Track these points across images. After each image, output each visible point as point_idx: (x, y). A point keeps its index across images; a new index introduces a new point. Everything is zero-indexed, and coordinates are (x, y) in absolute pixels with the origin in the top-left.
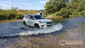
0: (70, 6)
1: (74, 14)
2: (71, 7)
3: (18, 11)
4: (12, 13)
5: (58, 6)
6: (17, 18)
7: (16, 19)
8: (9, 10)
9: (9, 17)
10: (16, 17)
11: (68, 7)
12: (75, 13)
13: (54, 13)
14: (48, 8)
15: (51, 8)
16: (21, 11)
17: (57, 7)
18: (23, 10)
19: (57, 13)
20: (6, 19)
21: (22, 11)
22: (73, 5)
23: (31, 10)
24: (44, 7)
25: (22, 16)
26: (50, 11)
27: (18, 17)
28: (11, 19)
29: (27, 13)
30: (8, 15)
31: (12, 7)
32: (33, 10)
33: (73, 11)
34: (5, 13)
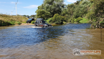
0: (66, 11)
1: (70, 21)
2: (67, 13)
5: (52, 12)
11: (64, 13)
12: (72, 19)
13: (47, 19)
14: (40, 14)
15: (43, 14)
16: (2, 16)
19: (51, 19)
22: (69, 11)
23: (18, 15)
24: (36, 12)
26: (42, 16)
29: (12, 18)
32: (20, 15)
33: (69, 17)
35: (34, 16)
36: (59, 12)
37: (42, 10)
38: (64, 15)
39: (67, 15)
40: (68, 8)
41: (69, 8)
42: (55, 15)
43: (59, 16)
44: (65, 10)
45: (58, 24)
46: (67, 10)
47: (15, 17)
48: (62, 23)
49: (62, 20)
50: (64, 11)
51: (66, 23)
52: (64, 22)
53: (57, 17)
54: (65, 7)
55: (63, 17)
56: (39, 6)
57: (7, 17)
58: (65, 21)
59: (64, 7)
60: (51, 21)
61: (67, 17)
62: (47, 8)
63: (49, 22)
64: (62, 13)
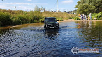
3: (43, 13)
6: (42, 22)
7: (40, 23)
8: (32, 11)
9: (32, 20)
14: (82, 9)
15: (86, 9)
16: (46, 12)
17: (96, 6)
20: (28, 23)
21: (48, 13)
26: (84, 12)
27: (43, 20)
28: (34, 23)
30: (31, 18)
34: (27, 15)
37: (84, 5)
62: (91, 1)
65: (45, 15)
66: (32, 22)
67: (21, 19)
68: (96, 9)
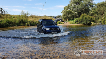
0: (95, 11)
1: (100, 22)
2: (96, 13)
3: (29, 17)
4: (22, 19)
5: (79, 11)
6: (28, 25)
7: (26, 26)
8: (19, 15)
9: (18, 24)
10: (26, 23)
11: (93, 12)
12: (102, 20)
13: (73, 19)
14: (66, 14)
15: (69, 14)
16: (32, 17)
18: (35, 16)
19: (77, 19)
20: (15, 26)
22: (99, 10)
23: (45, 16)
24: (62, 13)
25: (34, 23)
26: (68, 16)
27: (29, 23)
28: (20, 26)
30: (18, 21)
31: (23, 12)
32: (47, 16)
33: (99, 17)
34: (14, 19)
35: (59, 17)
36: (87, 11)
37: (68, 11)
38: (92, 15)
39: (96, 15)
40: (97, 7)
41: (99, 7)
42: (83, 14)
43: (87, 16)
44: (94, 9)
45: (86, 24)
46: (96, 9)
47: (43, 17)
48: (90, 24)
49: (90, 21)
50: (93, 11)
51: (94, 23)
52: (92, 23)
53: (85, 17)
54: (95, 7)
55: (91, 17)
56: (65, 7)
57: (36, 18)
58: (94, 21)
59: (93, 7)
60: (77, 21)
61: (96, 17)
62: (74, 8)
63: (75, 23)
64: (90, 13)
65: (31, 19)
66: (19, 25)
67: (8, 22)
68: (78, 14)
